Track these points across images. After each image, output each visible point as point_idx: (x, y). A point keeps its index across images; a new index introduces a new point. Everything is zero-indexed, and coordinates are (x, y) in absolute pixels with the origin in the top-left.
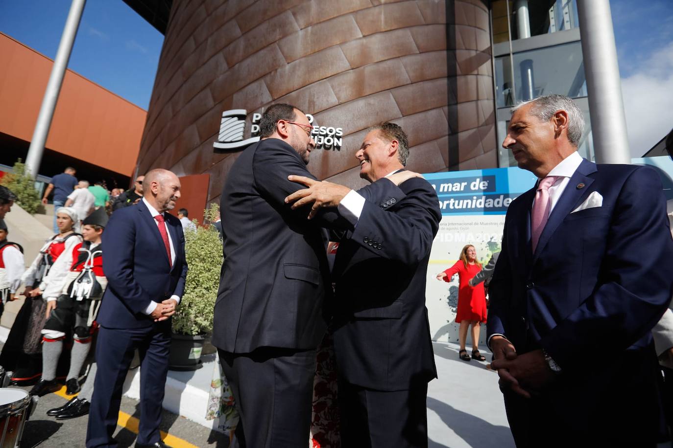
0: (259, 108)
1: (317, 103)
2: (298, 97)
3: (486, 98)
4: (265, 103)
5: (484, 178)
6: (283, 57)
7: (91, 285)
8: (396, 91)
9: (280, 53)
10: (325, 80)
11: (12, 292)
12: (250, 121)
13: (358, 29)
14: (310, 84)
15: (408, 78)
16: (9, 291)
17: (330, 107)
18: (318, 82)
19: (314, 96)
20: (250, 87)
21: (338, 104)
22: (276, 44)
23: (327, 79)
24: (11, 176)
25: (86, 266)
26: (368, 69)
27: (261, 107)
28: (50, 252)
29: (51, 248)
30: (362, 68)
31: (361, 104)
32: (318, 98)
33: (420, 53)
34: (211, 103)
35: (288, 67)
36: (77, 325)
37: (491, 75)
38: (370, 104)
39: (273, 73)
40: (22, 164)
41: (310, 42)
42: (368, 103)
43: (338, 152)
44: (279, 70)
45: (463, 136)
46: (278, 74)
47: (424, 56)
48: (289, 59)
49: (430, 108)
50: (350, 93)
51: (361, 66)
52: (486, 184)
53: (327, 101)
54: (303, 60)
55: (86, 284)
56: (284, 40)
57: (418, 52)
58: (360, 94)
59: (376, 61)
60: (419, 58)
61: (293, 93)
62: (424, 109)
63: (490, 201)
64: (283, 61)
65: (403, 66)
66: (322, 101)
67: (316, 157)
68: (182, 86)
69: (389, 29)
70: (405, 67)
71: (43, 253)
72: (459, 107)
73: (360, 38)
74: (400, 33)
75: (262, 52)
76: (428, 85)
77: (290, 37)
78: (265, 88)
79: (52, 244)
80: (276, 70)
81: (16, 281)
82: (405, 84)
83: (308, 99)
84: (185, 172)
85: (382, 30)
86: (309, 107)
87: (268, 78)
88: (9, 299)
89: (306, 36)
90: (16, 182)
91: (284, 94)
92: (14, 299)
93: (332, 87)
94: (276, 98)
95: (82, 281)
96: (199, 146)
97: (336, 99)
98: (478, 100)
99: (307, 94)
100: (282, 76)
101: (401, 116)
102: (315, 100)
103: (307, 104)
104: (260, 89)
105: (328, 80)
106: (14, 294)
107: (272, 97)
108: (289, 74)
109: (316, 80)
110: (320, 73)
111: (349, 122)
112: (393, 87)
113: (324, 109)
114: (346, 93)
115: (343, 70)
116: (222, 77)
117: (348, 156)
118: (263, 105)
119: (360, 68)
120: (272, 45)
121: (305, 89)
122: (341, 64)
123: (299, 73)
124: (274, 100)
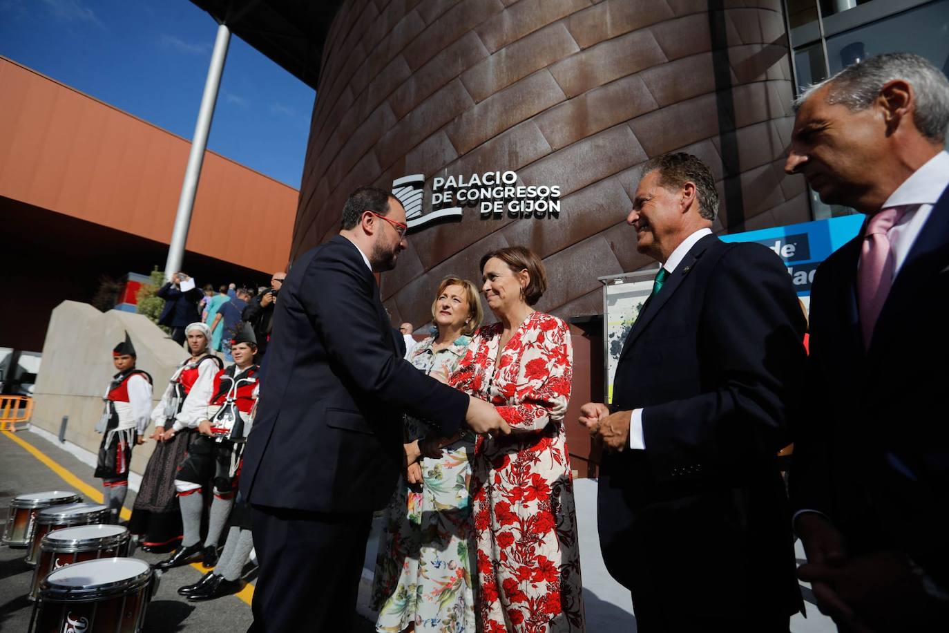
0: (440, 170)
1: (521, 154)
2: (493, 149)
3: (784, 114)
4: (448, 162)
5: (788, 240)
6: (469, 95)
7: (233, 422)
8: (634, 123)
9: (464, 90)
10: (530, 119)
11: (140, 433)
12: (430, 190)
13: (573, 39)
14: (509, 128)
15: (654, 101)
16: (136, 432)
17: (539, 157)
18: (520, 125)
19: (516, 145)
20: (426, 142)
21: (550, 151)
22: (458, 79)
23: (533, 118)
24: (147, 287)
25: (228, 398)
26: (592, 96)
27: (444, 168)
28: (181, 381)
29: (182, 376)
30: (583, 95)
31: (585, 147)
32: (521, 147)
33: (670, 61)
34: (376, 169)
35: (476, 109)
36: (217, 475)
37: (789, 77)
38: (598, 146)
39: (456, 120)
40: (158, 273)
41: (505, 70)
42: (595, 146)
43: (556, 220)
44: (465, 114)
45: (748, 178)
46: (464, 119)
47: (676, 65)
48: (478, 97)
49: (691, 141)
50: (567, 134)
51: (582, 93)
52: (793, 248)
53: (535, 149)
54: (497, 96)
55: (227, 421)
56: (469, 72)
57: (667, 60)
58: (582, 135)
59: (603, 83)
60: (669, 69)
61: (486, 143)
63: (801, 275)
64: (470, 100)
65: (644, 85)
66: (528, 149)
67: (523, 231)
68: (339, 152)
69: (619, 33)
70: (648, 85)
71: (174, 383)
72: (739, 134)
73: (577, 53)
74: (636, 36)
75: (440, 92)
76: (685, 107)
77: (477, 67)
78: (447, 141)
79: (184, 370)
80: (461, 114)
81: (141, 419)
82: (649, 110)
83: (507, 149)
85: (609, 37)
86: (510, 161)
87: (451, 127)
88: (136, 442)
89: (499, 62)
90: (152, 296)
91: (473, 147)
92: (142, 442)
93: (541, 128)
94: (462, 153)
95: (222, 418)
97: (549, 146)
98: (770, 119)
99: (506, 142)
100: (469, 122)
102: (518, 149)
103: (507, 157)
104: (441, 144)
105: (534, 119)
106: (142, 436)
107: (457, 151)
108: (480, 118)
109: (517, 122)
110: (521, 111)
111: (568, 177)
112: (630, 117)
113: (532, 161)
114: (561, 135)
115: (556, 103)
116: (389, 134)
117: (571, 225)
118: (446, 165)
119: (580, 96)
120: (453, 81)
121: (503, 136)
122: (551, 94)
123: (493, 114)
124: (460, 157)
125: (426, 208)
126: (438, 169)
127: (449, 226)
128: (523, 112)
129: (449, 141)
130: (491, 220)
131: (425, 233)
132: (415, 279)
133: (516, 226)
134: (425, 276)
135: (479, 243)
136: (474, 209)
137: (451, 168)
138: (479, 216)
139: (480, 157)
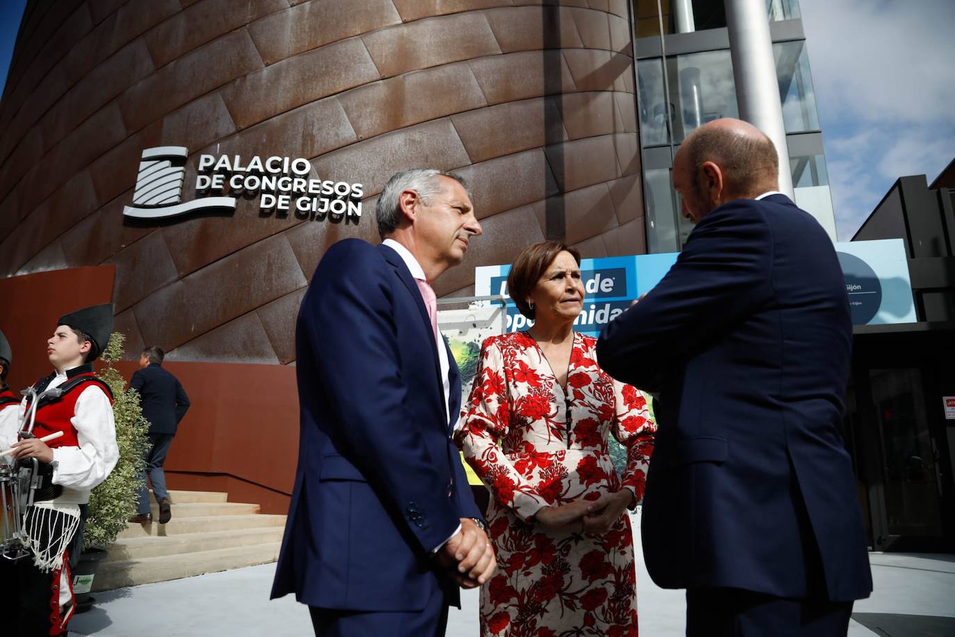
0: (211, 144)
1: (318, 138)
2: (283, 127)
4: (222, 136)
6: (257, 52)
8: (459, 120)
9: (252, 45)
10: (334, 97)
12: (194, 168)
13: (395, 9)
14: (306, 103)
15: (483, 97)
17: (341, 145)
18: (320, 101)
19: (313, 125)
20: (193, 105)
21: (355, 140)
22: (245, 29)
23: (338, 95)
26: (412, 80)
27: (215, 143)
30: (401, 76)
31: (398, 140)
32: (319, 129)
33: (503, 54)
34: (120, 131)
35: (266, 72)
37: (632, 91)
38: (413, 141)
39: (238, 82)
41: (307, 30)
42: (410, 140)
43: (354, 226)
44: (250, 77)
46: (248, 83)
47: (510, 59)
48: (269, 57)
49: (521, 148)
50: (378, 121)
51: (398, 74)
52: (611, 283)
53: (337, 135)
54: (293, 60)
56: (261, 22)
57: (500, 52)
58: (395, 124)
59: (425, 66)
60: (502, 62)
61: (274, 119)
62: (510, 150)
64: (257, 60)
65: (473, 76)
66: (328, 134)
67: (314, 236)
69: (448, 11)
70: (477, 77)
73: (398, 25)
74: (467, 18)
75: (220, 41)
76: (517, 109)
77: (271, 19)
78: (223, 108)
80: (245, 76)
82: (478, 106)
83: (301, 130)
84: (67, 260)
85: (438, 13)
86: (304, 145)
87: (229, 90)
89: (300, 18)
91: (258, 120)
93: (346, 109)
94: (242, 127)
96: (96, 211)
97: (354, 133)
98: (615, 133)
99: (300, 120)
100: (254, 88)
101: (470, 163)
102: (314, 132)
103: (300, 140)
104: (214, 111)
105: (338, 98)
107: (236, 124)
108: (269, 84)
109: (318, 97)
110: (324, 85)
111: (375, 174)
112: (454, 111)
113: (331, 149)
114: (370, 122)
115: (368, 81)
116: (140, 85)
117: (373, 233)
118: (218, 139)
119: (397, 77)
120: (239, 30)
121: (298, 112)
122: (362, 70)
123: (287, 82)
124: (239, 131)
125: (187, 192)
126: (208, 142)
127: (218, 221)
128: (326, 87)
129: (225, 108)
130: (273, 219)
131: (183, 226)
132: (164, 286)
133: (304, 229)
134: (180, 283)
135: (256, 245)
136: (251, 202)
137: (227, 143)
138: (258, 212)
139: (265, 135)
